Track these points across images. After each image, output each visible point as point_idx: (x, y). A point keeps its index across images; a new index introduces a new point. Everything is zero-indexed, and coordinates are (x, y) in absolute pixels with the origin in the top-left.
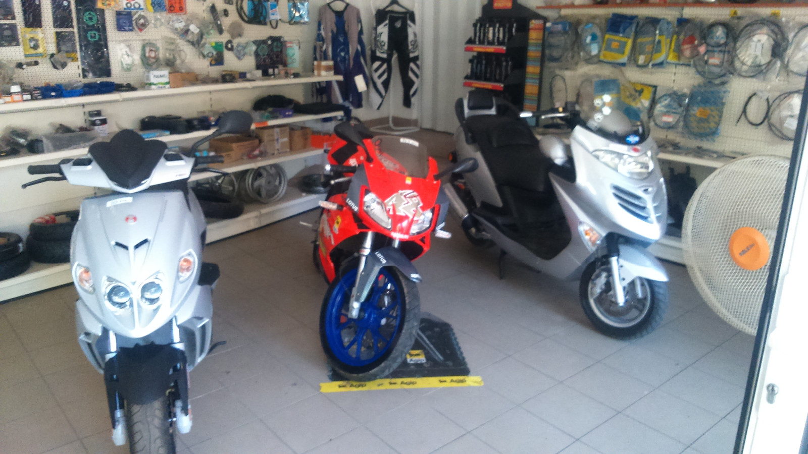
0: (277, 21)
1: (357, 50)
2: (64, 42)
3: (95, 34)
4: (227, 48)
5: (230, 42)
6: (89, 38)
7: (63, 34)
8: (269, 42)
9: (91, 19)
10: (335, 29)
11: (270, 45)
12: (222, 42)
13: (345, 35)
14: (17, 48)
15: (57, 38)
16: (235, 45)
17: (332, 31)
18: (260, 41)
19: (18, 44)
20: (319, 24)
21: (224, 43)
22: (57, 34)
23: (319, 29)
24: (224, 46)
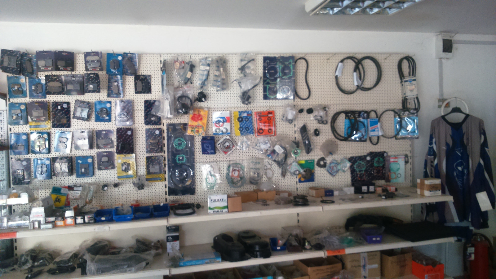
0: (378, 137)
1: (480, 164)
2: (153, 165)
3: (183, 157)
4: (319, 165)
5: (323, 159)
6: (177, 162)
7: (153, 158)
8: (368, 158)
9: (180, 144)
10: (450, 142)
11: (368, 161)
12: (314, 160)
13: (464, 147)
14: (112, 171)
15: (147, 162)
16: (328, 162)
17: (447, 144)
18: (356, 157)
19: (113, 168)
20: (431, 138)
21: (316, 160)
22: (148, 158)
23: (431, 143)
24: (316, 163)
